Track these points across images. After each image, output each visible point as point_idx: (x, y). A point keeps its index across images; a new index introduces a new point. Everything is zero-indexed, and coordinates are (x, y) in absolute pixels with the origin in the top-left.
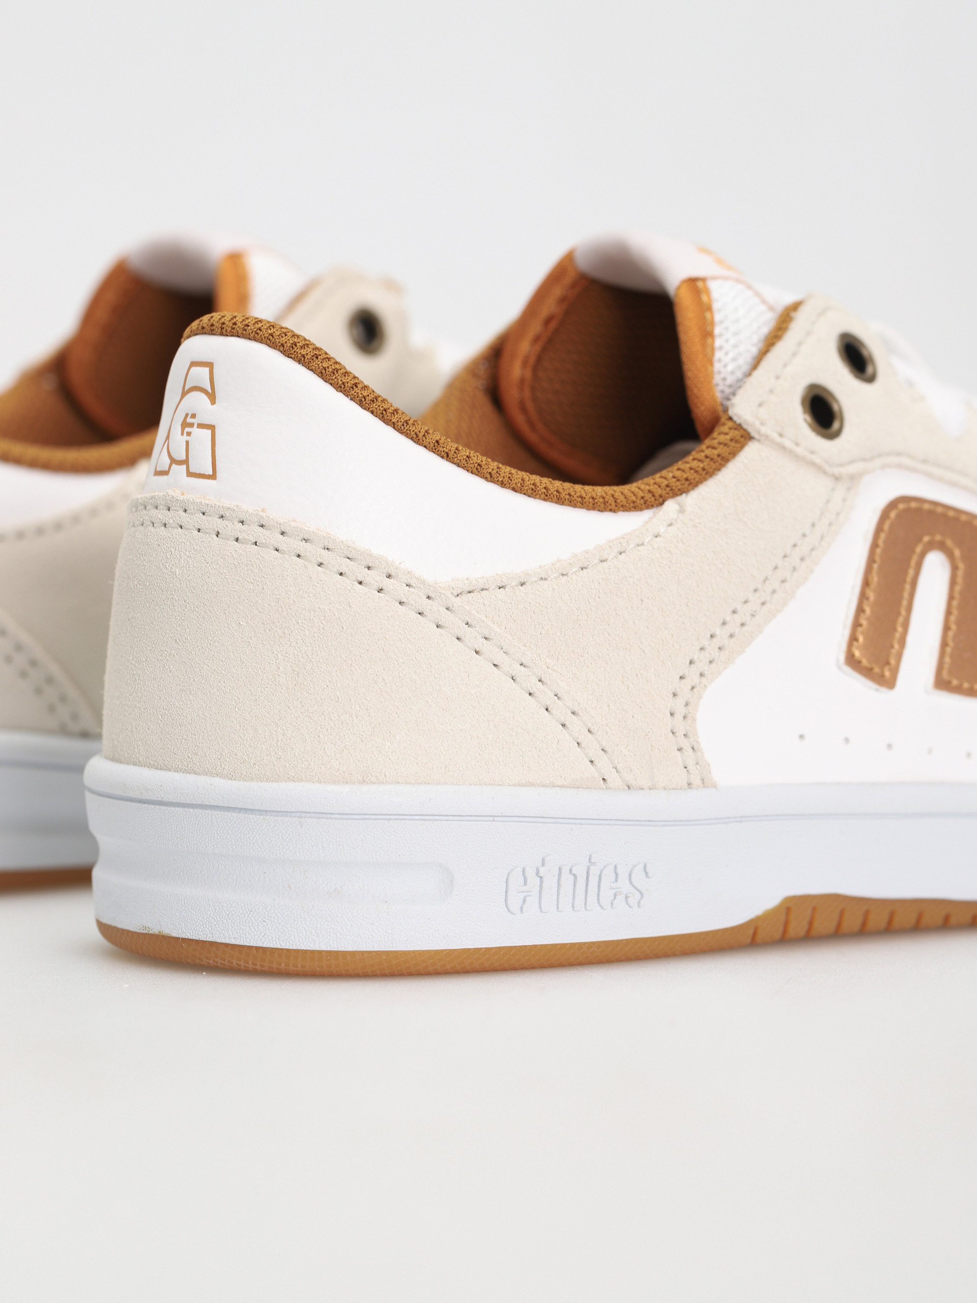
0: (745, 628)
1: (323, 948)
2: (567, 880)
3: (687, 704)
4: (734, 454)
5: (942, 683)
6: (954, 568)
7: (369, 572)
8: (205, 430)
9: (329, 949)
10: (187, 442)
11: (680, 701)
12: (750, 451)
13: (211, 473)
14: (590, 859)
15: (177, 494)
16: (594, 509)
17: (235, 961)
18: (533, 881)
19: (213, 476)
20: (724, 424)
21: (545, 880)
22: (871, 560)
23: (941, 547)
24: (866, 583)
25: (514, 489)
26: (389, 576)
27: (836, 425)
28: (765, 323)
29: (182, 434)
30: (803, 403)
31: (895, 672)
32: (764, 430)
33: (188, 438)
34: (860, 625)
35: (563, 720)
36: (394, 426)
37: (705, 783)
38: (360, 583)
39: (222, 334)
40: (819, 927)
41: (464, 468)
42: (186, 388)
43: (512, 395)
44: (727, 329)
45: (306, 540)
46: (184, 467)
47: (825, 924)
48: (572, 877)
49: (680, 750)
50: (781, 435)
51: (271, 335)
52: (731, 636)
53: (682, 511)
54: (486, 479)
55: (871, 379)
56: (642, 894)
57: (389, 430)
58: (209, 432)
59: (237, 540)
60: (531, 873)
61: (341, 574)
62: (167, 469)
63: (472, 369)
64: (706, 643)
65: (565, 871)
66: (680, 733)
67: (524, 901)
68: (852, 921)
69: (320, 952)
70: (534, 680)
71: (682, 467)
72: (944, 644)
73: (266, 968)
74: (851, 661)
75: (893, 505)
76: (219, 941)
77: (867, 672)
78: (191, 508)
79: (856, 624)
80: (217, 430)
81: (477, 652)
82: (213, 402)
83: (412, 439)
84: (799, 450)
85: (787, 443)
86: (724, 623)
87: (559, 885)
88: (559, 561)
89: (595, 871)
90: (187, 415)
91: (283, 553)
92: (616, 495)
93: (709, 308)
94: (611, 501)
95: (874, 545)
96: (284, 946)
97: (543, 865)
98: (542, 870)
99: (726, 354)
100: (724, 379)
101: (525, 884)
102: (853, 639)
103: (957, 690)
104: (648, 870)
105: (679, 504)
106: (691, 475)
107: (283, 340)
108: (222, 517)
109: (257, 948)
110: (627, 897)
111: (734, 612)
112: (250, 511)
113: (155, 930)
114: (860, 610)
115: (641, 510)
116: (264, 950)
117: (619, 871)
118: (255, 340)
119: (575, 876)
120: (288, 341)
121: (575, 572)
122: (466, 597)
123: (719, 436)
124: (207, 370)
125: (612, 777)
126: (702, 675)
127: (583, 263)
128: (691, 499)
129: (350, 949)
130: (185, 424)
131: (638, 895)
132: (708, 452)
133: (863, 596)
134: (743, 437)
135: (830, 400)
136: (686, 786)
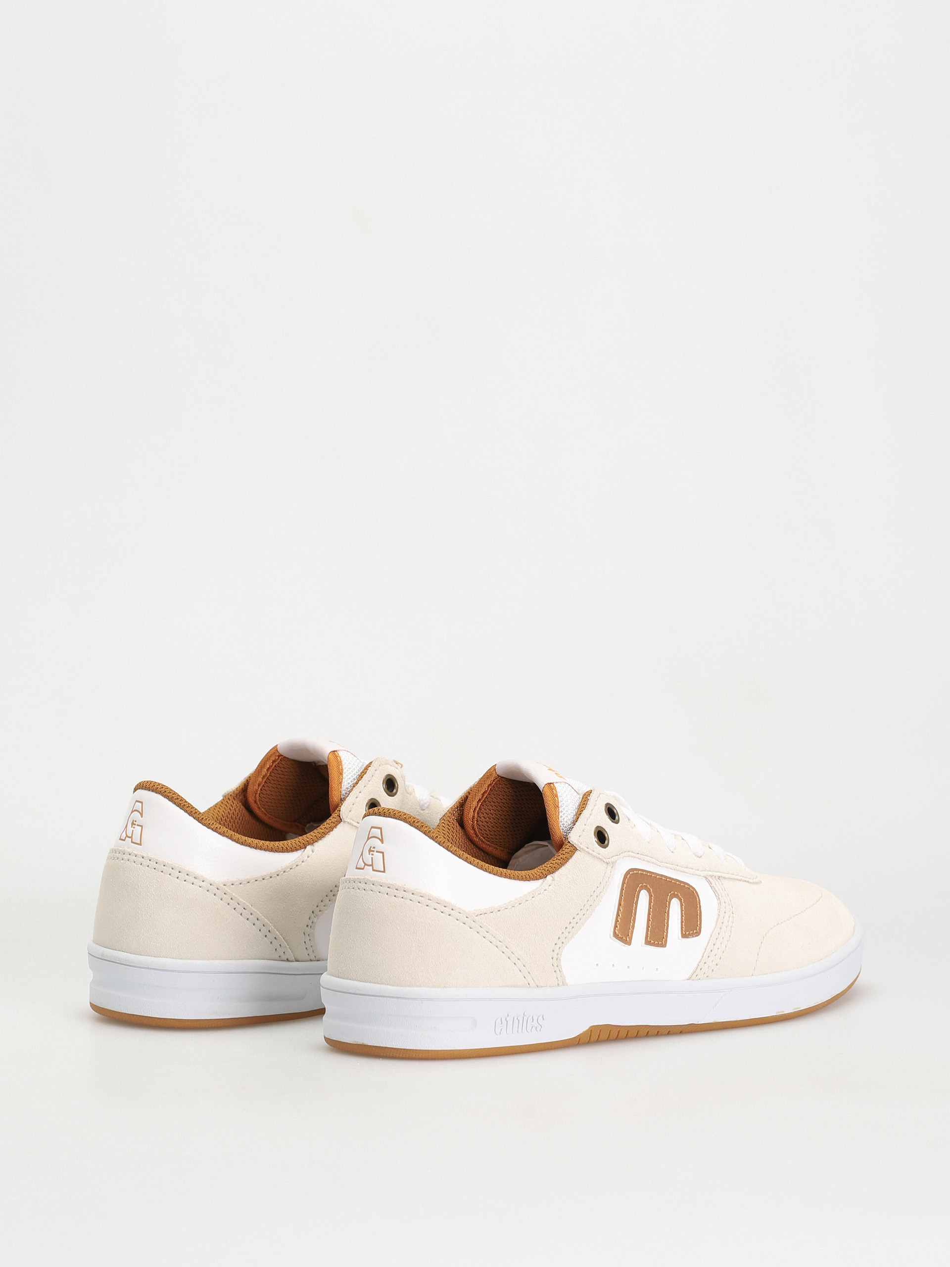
0: (578, 924)
1: (430, 1049)
2: (516, 1022)
3: (557, 954)
4: (571, 856)
5: (648, 942)
6: (650, 896)
7: (445, 908)
8: (380, 854)
9: (432, 1049)
10: (372, 858)
11: (555, 953)
12: (577, 854)
13: (383, 870)
14: (524, 1014)
15: (369, 878)
16: (522, 880)
17: (395, 1054)
18: (504, 1022)
19: (384, 872)
20: (567, 845)
21: (508, 1022)
22: (621, 895)
23: (646, 888)
24: (620, 904)
25: (494, 874)
26: (452, 910)
27: (606, 842)
28: (576, 800)
29: (369, 854)
30: (595, 833)
31: (631, 939)
32: (581, 846)
33: (372, 856)
34: (618, 921)
35: (514, 962)
36: (451, 852)
37: (564, 984)
38: (442, 912)
39: (384, 816)
40: (603, 1037)
41: (476, 867)
42: (370, 837)
43: (468, 823)
44: (563, 804)
45: (422, 897)
46: (371, 867)
47: (604, 1036)
48: (517, 1021)
49: (555, 971)
50: (588, 848)
51: (405, 818)
52: (573, 927)
53: (553, 880)
54: (484, 871)
55: (617, 822)
56: (541, 1026)
57: (450, 853)
58: (381, 854)
59: (395, 896)
60: (504, 1020)
61: (435, 909)
62: (363, 867)
63: (451, 812)
64: (564, 931)
65: (515, 1019)
66: (555, 965)
67: (501, 1030)
68: (614, 1034)
69: (428, 1050)
70: (504, 947)
71: (552, 862)
72: (648, 927)
73: (407, 1057)
74: (615, 935)
75: (628, 873)
76: (389, 1046)
77: (621, 939)
78: (376, 884)
79: (617, 921)
80: (385, 854)
81: (484, 937)
82: (382, 843)
83: (458, 856)
84: (594, 853)
85: (590, 851)
86: (570, 923)
87: (513, 1024)
88: (511, 901)
89: (525, 1019)
90: (371, 847)
91: (413, 901)
92: (530, 874)
93: (557, 796)
94: (528, 877)
95: (622, 889)
96: (415, 1048)
97: (508, 1016)
98: (507, 1018)
99: (564, 814)
100: (563, 824)
101: (502, 1024)
102: (616, 926)
103: (653, 945)
104: (544, 1017)
105: (552, 877)
106: (556, 865)
107: (410, 820)
108: (389, 887)
109: (404, 1049)
110: (536, 1028)
111: (574, 918)
112: (400, 885)
113: (360, 1042)
114: (618, 915)
115: (539, 880)
116: (407, 1050)
117: (534, 1018)
118: (399, 819)
119: (519, 1020)
120: (412, 820)
121: (517, 906)
122: (479, 916)
123: (566, 849)
124: (379, 830)
125: (532, 983)
126: (563, 943)
127: (499, 772)
128: (557, 874)
129: (439, 1049)
130: (370, 851)
131: (540, 1026)
132: (562, 856)
133: (619, 909)
134: (574, 849)
135: (604, 832)
136: (557, 985)
